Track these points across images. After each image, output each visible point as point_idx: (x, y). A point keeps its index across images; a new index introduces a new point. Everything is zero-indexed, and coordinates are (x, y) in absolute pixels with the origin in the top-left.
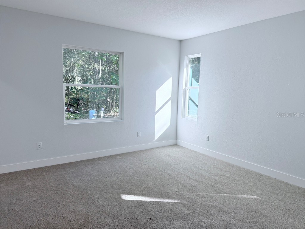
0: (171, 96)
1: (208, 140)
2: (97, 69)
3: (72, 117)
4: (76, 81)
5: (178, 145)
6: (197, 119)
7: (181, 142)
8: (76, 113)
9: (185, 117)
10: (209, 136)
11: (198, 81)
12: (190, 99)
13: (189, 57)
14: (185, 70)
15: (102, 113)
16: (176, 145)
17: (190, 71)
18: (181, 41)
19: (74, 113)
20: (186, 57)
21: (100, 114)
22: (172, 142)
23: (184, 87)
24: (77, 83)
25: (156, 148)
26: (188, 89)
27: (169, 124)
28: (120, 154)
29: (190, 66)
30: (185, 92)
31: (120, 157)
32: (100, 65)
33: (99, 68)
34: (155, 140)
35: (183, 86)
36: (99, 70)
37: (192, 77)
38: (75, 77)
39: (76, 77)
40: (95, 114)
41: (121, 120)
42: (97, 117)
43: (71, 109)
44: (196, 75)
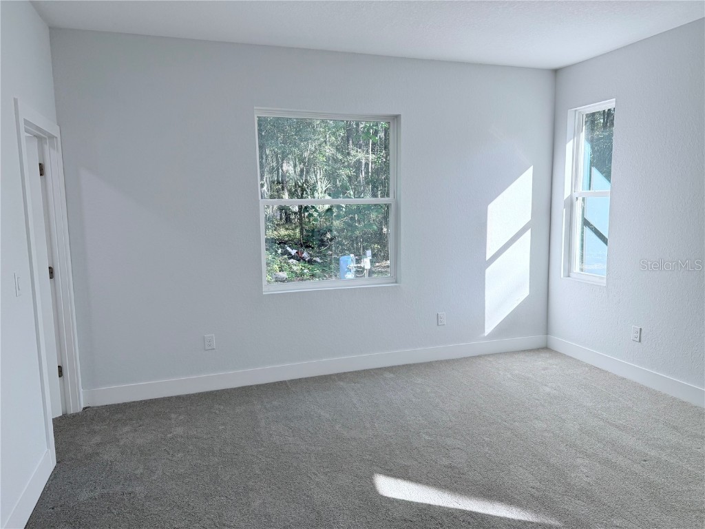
0: (529, 218)
1: (638, 340)
2: (364, 162)
3: (306, 271)
4: (320, 191)
5: (553, 351)
6: (605, 281)
7: (560, 341)
8: (315, 261)
9: (571, 274)
10: (641, 329)
11: (608, 175)
12: (586, 223)
13: (580, 112)
14: (569, 146)
15: (366, 263)
16: (546, 348)
17: (585, 150)
18: (556, 72)
19: (310, 262)
20: (570, 113)
21: (362, 265)
22: (535, 340)
23: (567, 194)
24: (321, 195)
25: (489, 355)
26: (580, 199)
27: (525, 292)
28: (392, 367)
29: (583, 135)
30: (570, 205)
31: (392, 375)
32: (368, 154)
33: (367, 159)
34: (486, 334)
35: (565, 189)
36: (367, 164)
37: (592, 164)
38: (317, 182)
39: (319, 183)
40: (353, 265)
41: (396, 282)
42: (357, 272)
43: (305, 255)
44: (602, 160)
